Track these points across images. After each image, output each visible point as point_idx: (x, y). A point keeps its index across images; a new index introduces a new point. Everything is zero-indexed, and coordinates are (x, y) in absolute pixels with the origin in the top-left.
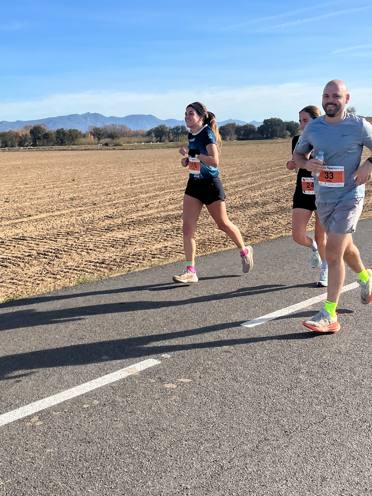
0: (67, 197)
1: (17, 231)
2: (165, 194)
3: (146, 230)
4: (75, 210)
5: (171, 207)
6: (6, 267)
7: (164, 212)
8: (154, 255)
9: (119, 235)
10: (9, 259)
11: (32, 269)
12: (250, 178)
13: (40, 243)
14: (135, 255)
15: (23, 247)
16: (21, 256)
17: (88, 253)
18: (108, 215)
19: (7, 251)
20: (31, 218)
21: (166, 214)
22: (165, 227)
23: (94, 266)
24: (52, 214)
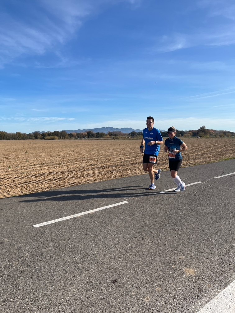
0: (84, 156)
1: (54, 169)
4: (82, 162)
6: (37, 184)
8: (96, 181)
9: (89, 172)
10: (41, 181)
11: (46, 185)
13: (58, 175)
14: (88, 181)
15: (51, 176)
16: (46, 179)
17: (72, 179)
18: (92, 164)
19: (43, 177)
20: (64, 164)
21: (113, 164)
23: (69, 185)
24: (72, 163)
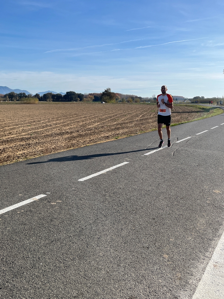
2: (19, 127)
3: (12, 145)
5: (23, 134)
7: (20, 136)
12: (62, 120)
22: (22, 143)
